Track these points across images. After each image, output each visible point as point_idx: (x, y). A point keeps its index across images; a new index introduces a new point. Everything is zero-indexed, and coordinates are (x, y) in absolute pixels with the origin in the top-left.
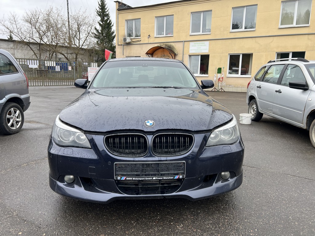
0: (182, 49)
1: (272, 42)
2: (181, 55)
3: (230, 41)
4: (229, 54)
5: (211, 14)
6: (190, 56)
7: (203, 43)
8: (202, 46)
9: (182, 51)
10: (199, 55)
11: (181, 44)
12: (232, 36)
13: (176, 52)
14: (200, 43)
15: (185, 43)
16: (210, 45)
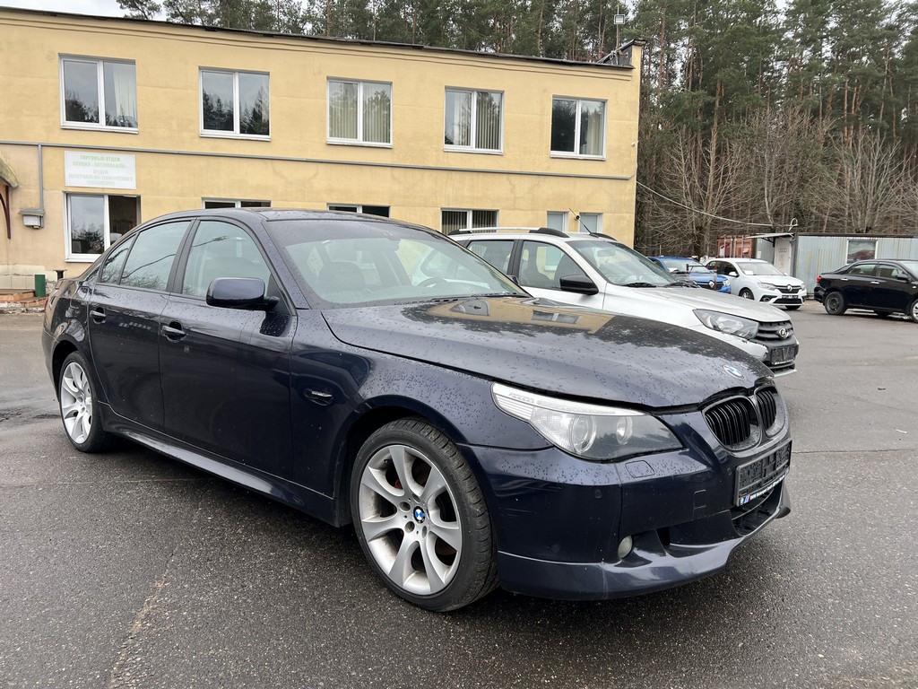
0: (36, 168)
1: (315, 175)
2: (34, 191)
3: (203, 161)
4: (203, 199)
5: (134, 71)
6: (68, 195)
7: (113, 159)
8: (111, 166)
9: (35, 176)
10: (102, 195)
11: (32, 153)
12: (206, 147)
13: (10, 179)
14: (103, 159)
15: (45, 149)
16: (138, 166)
